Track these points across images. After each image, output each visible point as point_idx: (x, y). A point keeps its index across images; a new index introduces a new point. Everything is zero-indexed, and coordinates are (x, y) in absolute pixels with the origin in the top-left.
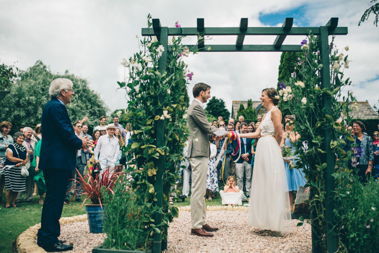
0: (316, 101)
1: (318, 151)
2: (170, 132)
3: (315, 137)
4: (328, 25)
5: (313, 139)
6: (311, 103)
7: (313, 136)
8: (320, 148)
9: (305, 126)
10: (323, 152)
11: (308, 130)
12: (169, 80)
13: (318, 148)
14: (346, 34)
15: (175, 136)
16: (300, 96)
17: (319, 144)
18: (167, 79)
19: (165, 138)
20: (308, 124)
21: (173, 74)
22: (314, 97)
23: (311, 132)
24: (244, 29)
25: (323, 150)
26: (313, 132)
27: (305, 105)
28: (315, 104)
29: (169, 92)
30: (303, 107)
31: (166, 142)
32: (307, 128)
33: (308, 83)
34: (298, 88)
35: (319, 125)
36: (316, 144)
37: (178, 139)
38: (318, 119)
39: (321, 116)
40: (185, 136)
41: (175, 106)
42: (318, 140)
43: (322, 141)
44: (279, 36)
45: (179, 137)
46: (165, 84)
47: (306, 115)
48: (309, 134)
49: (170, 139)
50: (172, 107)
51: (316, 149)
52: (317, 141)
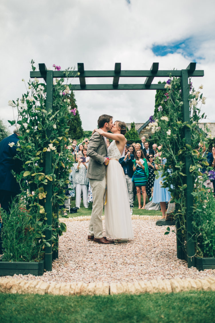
0: (178, 133)
1: (180, 174)
2: (57, 161)
3: (178, 163)
4: (188, 69)
5: (176, 164)
6: (175, 134)
7: (176, 162)
8: (182, 172)
9: (170, 154)
10: (184, 175)
11: (172, 157)
12: (55, 117)
13: (180, 172)
14: (202, 76)
15: (61, 165)
16: (166, 128)
17: (181, 169)
18: (53, 116)
19: (52, 167)
20: (172, 152)
21: (58, 111)
22: (177, 129)
23: (175, 158)
24: (118, 72)
25: (184, 173)
26: (176, 159)
27: (169, 136)
28: (177, 135)
29: (55, 127)
30: (168, 137)
31: (54, 170)
32: (172, 155)
33: (172, 118)
34: (164, 121)
35: (181, 153)
36: (178, 169)
37: (64, 166)
38: (180, 148)
39: (182, 145)
40: (70, 163)
41: (60, 138)
42: (180, 165)
43: (183, 166)
44: (148, 78)
45: (65, 165)
46: (51, 120)
47: (171, 144)
48: (172, 160)
49: (57, 167)
50: (58, 140)
51: (178, 173)
52: (179, 167)
